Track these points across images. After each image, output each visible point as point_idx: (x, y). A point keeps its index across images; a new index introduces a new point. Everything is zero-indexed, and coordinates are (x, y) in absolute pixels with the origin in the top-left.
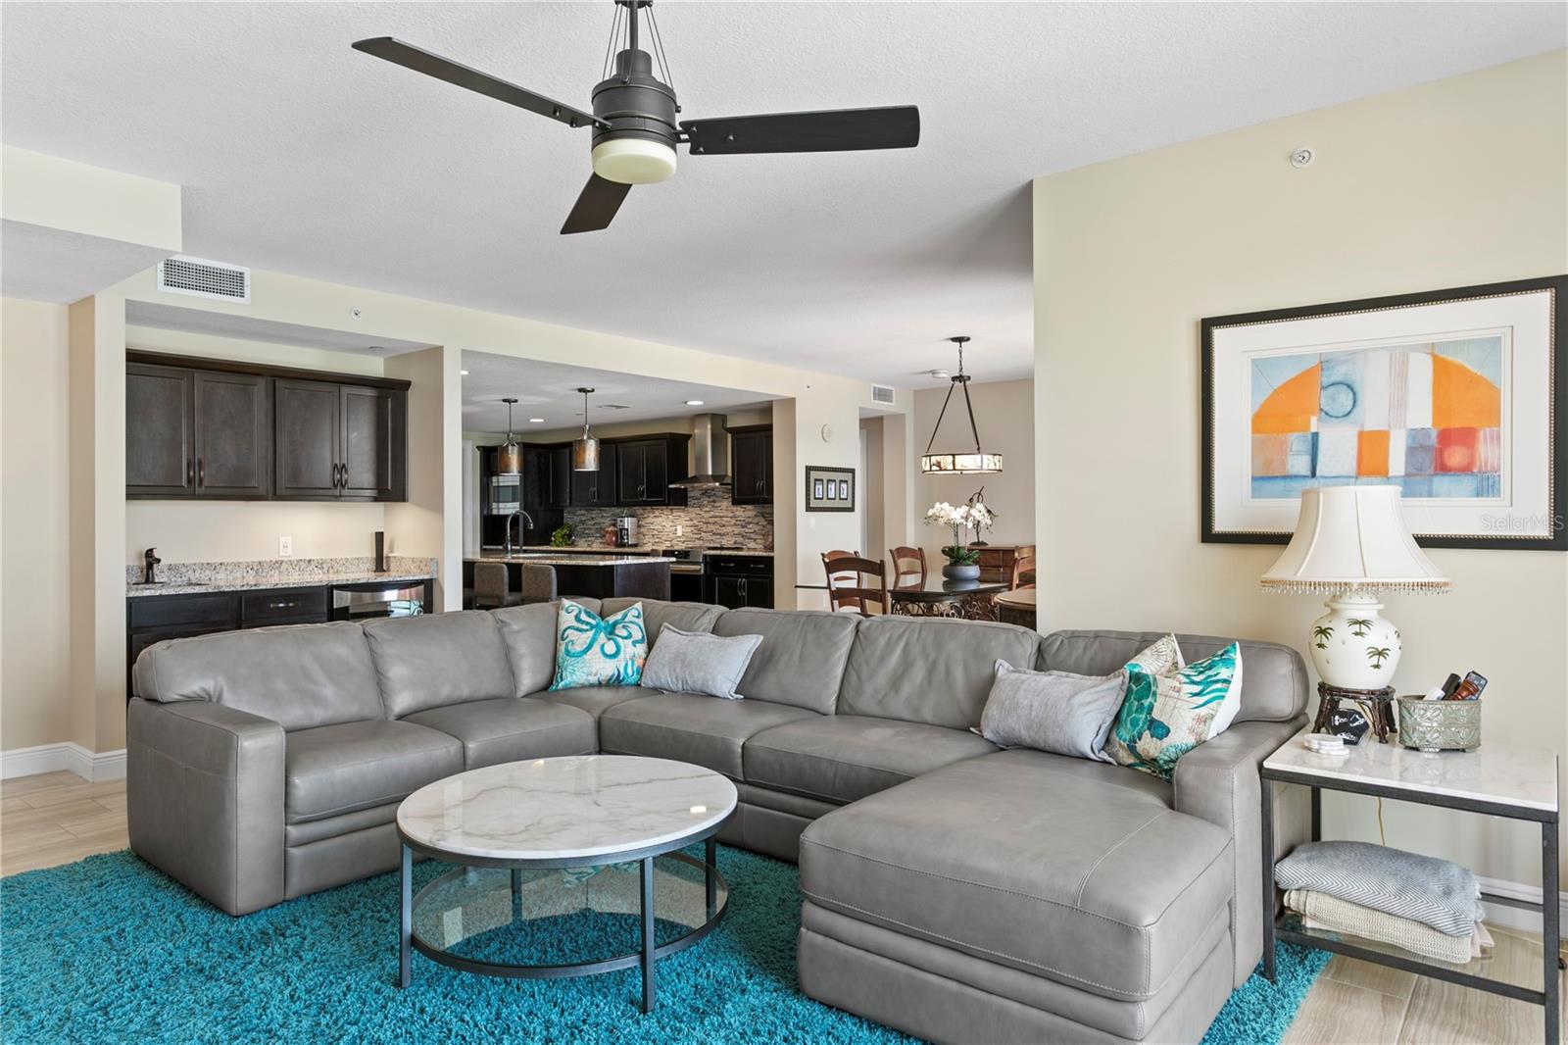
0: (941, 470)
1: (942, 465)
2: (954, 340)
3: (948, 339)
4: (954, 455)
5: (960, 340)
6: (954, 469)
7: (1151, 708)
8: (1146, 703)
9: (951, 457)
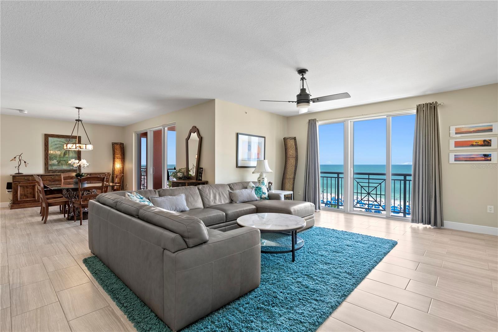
0: (81, 149)
1: (82, 147)
2: (77, 108)
3: (74, 107)
4: (86, 145)
5: (79, 108)
6: (86, 149)
7: (262, 191)
8: (261, 190)
9: (85, 145)
